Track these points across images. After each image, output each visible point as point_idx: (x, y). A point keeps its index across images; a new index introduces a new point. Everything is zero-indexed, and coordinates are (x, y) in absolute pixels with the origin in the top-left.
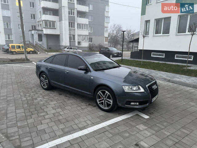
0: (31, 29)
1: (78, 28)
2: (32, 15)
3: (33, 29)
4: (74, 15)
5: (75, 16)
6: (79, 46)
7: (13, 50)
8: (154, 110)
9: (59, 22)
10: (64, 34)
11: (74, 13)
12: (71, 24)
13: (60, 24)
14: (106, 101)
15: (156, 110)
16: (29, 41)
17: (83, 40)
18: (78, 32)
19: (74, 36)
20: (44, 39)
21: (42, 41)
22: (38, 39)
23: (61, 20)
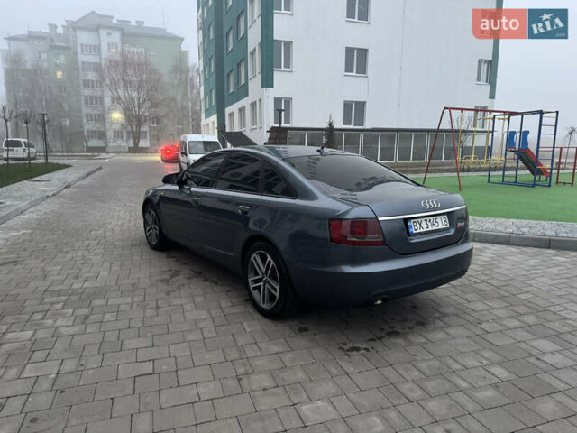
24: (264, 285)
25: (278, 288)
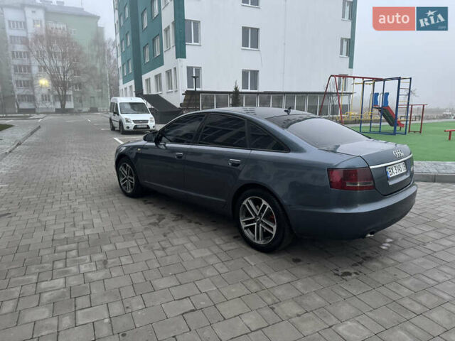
24: (258, 225)
25: (275, 227)
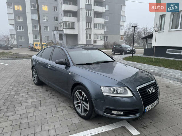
0: (54, 30)
1: (94, 28)
2: (55, 17)
3: (55, 30)
4: (91, 15)
5: (91, 17)
6: (95, 44)
7: (36, 48)
8: (151, 123)
9: (77, 23)
10: (81, 34)
11: (91, 13)
12: (88, 24)
13: (78, 24)
14: (83, 105)
15: (153, 122)
16: (52, 41)
17: (99, 39)
18: (94, 31)
19: (90, 35)
20: (64, 39)
21: (62, 40)
22: (59, 38)
23: (79, 21)
